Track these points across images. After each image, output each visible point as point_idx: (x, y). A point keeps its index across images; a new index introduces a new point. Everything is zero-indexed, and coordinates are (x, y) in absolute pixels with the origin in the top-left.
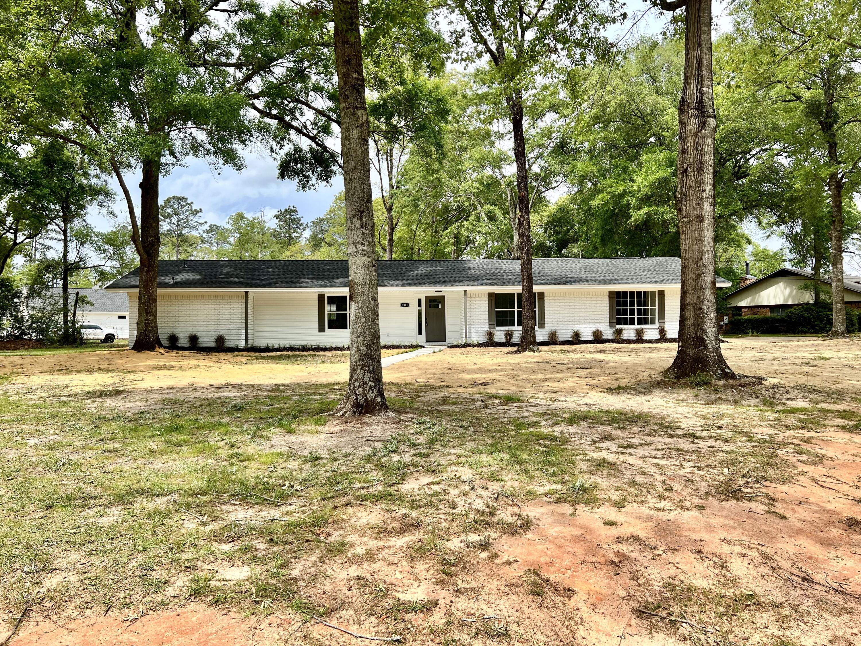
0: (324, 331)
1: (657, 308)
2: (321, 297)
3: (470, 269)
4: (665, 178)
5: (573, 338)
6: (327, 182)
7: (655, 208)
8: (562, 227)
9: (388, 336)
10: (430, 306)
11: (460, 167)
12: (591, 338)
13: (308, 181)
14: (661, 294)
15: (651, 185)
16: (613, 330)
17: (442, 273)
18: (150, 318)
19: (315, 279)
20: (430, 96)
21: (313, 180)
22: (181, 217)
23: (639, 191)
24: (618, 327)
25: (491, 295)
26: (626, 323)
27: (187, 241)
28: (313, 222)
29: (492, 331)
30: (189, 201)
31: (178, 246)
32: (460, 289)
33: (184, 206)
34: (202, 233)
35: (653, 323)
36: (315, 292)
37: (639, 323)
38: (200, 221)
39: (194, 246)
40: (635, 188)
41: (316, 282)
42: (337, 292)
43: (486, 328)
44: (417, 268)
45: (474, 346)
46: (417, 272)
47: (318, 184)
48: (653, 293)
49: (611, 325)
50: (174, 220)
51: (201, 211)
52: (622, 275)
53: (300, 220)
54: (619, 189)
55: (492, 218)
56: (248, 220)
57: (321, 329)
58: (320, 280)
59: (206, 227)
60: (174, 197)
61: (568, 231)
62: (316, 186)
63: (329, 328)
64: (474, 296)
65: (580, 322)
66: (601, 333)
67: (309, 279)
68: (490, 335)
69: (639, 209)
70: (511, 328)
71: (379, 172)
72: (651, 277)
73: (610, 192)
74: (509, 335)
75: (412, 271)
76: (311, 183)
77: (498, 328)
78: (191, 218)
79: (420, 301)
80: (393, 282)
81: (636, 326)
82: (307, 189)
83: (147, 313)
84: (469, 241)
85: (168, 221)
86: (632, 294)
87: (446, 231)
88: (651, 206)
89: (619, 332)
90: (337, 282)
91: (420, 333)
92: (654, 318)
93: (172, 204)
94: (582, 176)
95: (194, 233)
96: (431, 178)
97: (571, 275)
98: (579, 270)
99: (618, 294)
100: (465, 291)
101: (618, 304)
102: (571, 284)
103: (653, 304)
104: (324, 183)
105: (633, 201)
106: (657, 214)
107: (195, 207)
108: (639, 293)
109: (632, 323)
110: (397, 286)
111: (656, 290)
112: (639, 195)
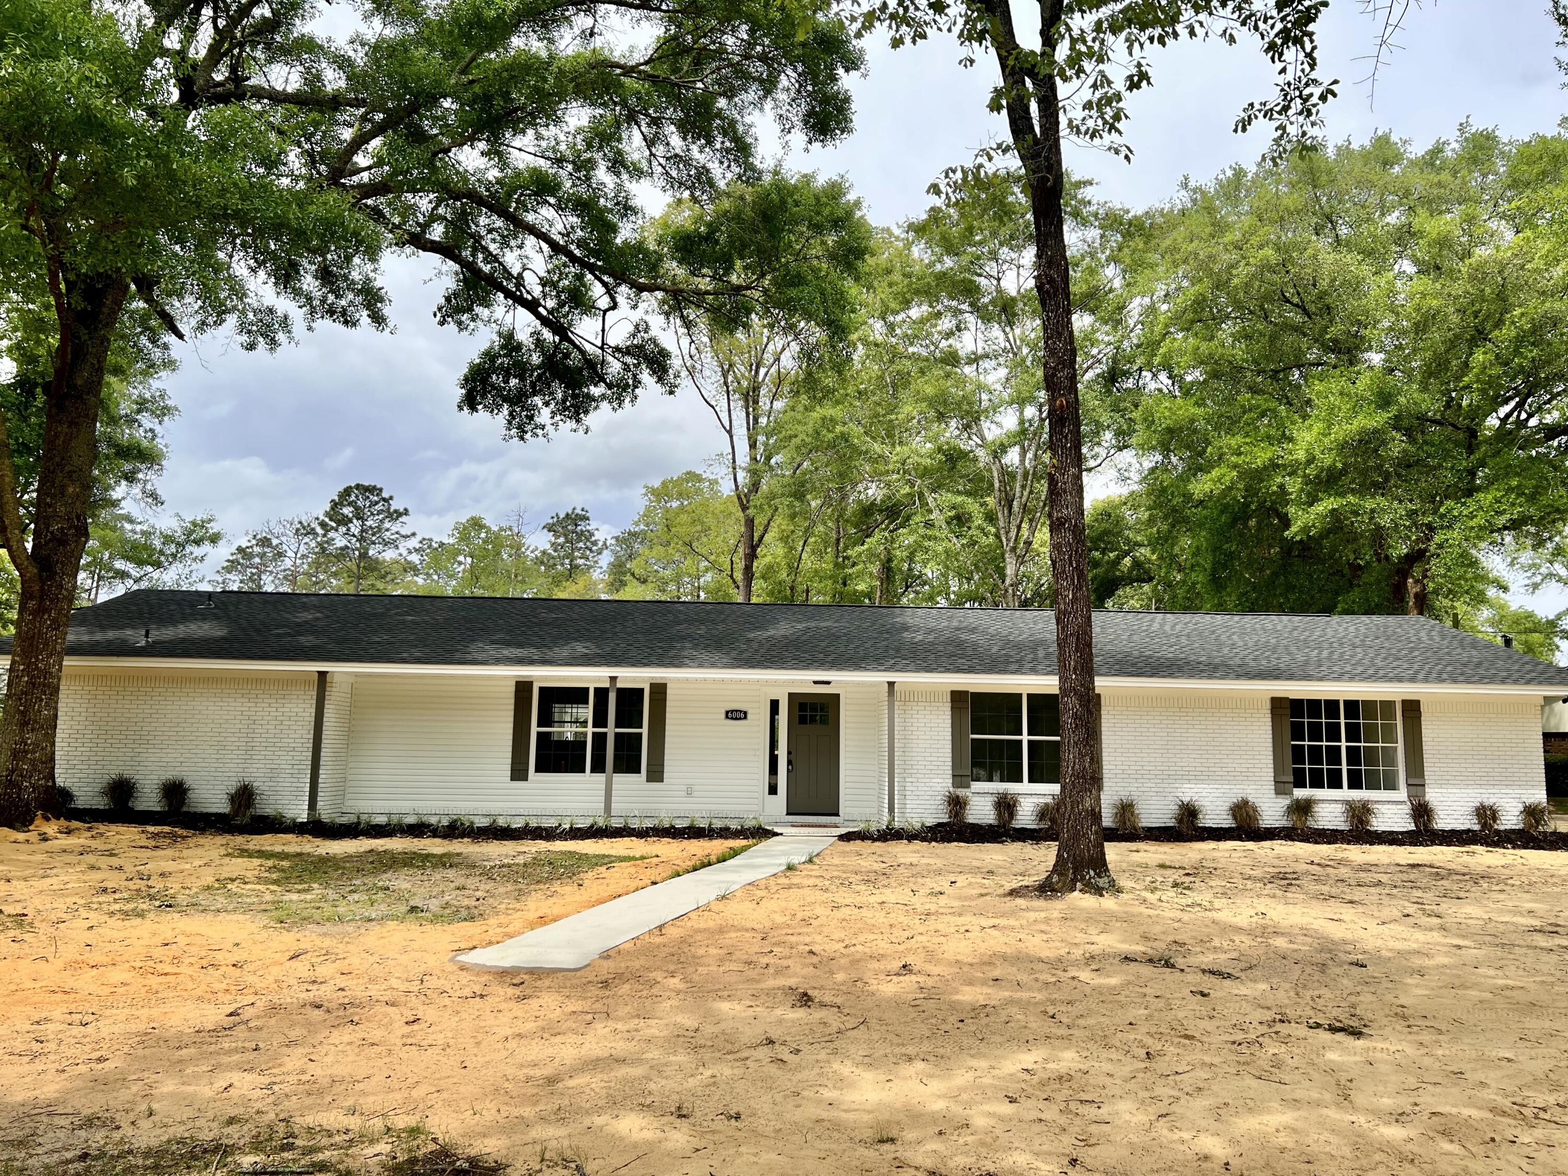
0: (525, 778)
1: (1400, 746)
2: (523, 689)
3: (905, 628)
4: (1376, 431)
5: (1180, 821)
6: (578, 421)
7: (1351, 498)
8: (1103, 553)
9: (689, 794)
10: (803, 720)
11: (893, 417)
12: (1226, 822)
13: (531, 418)
14: (1412, 709)
15: (1342, 446)
16: (1285, 802)
17: (834, 637)
18: (31, 738)
19: (508, 644)
20: (818, 213)
21: (544, 416)
22: (368, 523)
23: (1311, 460)
24: (1300, 793)
25: (958, 698)
26: (1317, 783)
27: (376, 569)
28: (617, 538)
29: (961, 792)
30: (385, 495)
31: (359, 578)
32: (881, 678)
33: (377, 503)
34: (405, 553)
35: (1391, 786)
36: (506, 678)
37: (1355, 784)
38: (403, 533)
39: (389, 577)
40: (1301, 455)
41: (506, 652)
42: (565, 678)
43: (943, 783)
44: (775, 621)
45: (911, 836)
46: (772, 632)
47: (555, 425)
48: (1388, 706)
49: (1280, 789)
50: (355, 527)
51: (406, 512)
52: (1300, 657)
53: (592, 535)
54: (1262, 456)
55: (960, 520)
56: (489, 530)
57: (519, 773)
58: (520, 645)
59: (414, 543)
60: (358, 486)
61: (1119, 559)
62: (549, 428)
63: (538, 769)
64: (915, 696)
65: (1197, 779)
66: (1255, 810)
67: (493, 642)
68: (957, 804)
69: (1313, 500)
70: (1012, 787)
71: (730, 432)
72: (1379, 662)
73: (1235, 466)
74: (1006, 806)
75: (762, 627)
76: (538, 420)
77: (977, 786)
78: (387, 525)
79: (774, 705)
80: (705, 656)
81: (1345, 793)
82: (528, 436)
83: (24, 724)
84: (912, 580)
85: (343, 529)
86: (1332, 705)
87: (859, 549)
88: (1342, 495)
89: (1303, 808)
90: (565, 652)
91: (773, 790)
92: (1395, 774)
93: (353, 498)
94: (1170, 431)
95: (389, 555)
96: (830, 436)
97: (1168, 653)
98: (1184, 640)
99: (1296, 706)
100: (891, 684)
101: (1297, 733)
102: (1171, 675)
103: (1390, 735)
104: (572, 424)
105: (1294, 486)
106: (1356, 513)
107: (395, 505)
108: (1352, 707)
109: (1336, 783)
110: (713, 665)
111: (1398, 699)
112: (1311, 471)
